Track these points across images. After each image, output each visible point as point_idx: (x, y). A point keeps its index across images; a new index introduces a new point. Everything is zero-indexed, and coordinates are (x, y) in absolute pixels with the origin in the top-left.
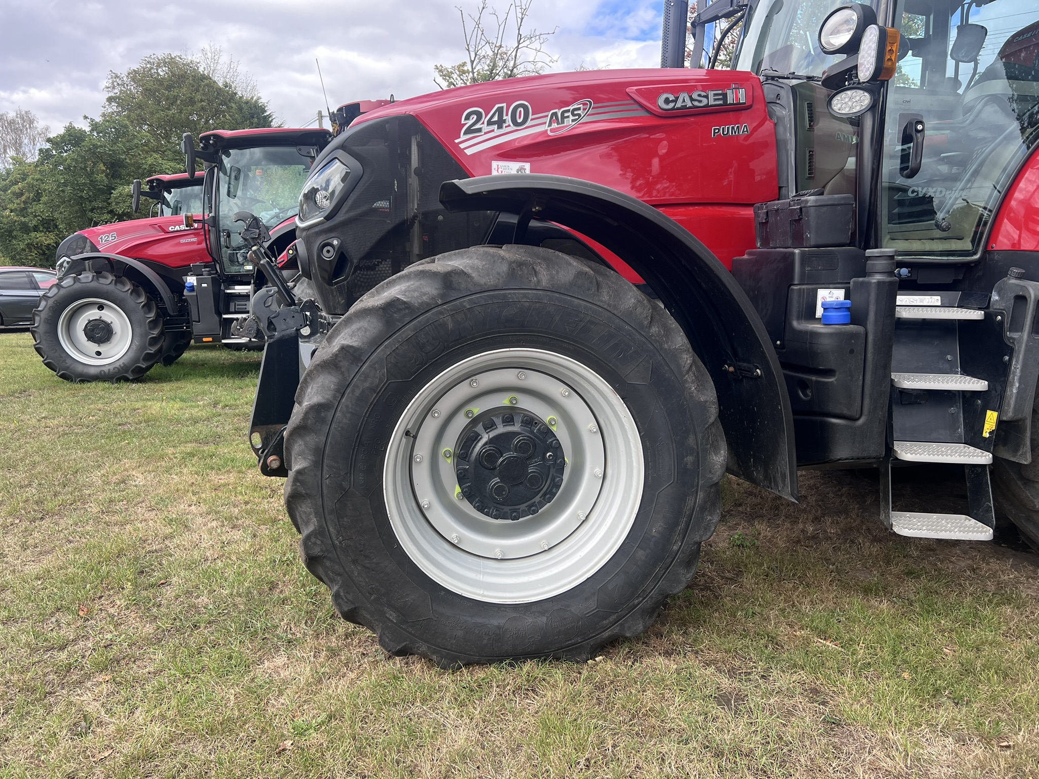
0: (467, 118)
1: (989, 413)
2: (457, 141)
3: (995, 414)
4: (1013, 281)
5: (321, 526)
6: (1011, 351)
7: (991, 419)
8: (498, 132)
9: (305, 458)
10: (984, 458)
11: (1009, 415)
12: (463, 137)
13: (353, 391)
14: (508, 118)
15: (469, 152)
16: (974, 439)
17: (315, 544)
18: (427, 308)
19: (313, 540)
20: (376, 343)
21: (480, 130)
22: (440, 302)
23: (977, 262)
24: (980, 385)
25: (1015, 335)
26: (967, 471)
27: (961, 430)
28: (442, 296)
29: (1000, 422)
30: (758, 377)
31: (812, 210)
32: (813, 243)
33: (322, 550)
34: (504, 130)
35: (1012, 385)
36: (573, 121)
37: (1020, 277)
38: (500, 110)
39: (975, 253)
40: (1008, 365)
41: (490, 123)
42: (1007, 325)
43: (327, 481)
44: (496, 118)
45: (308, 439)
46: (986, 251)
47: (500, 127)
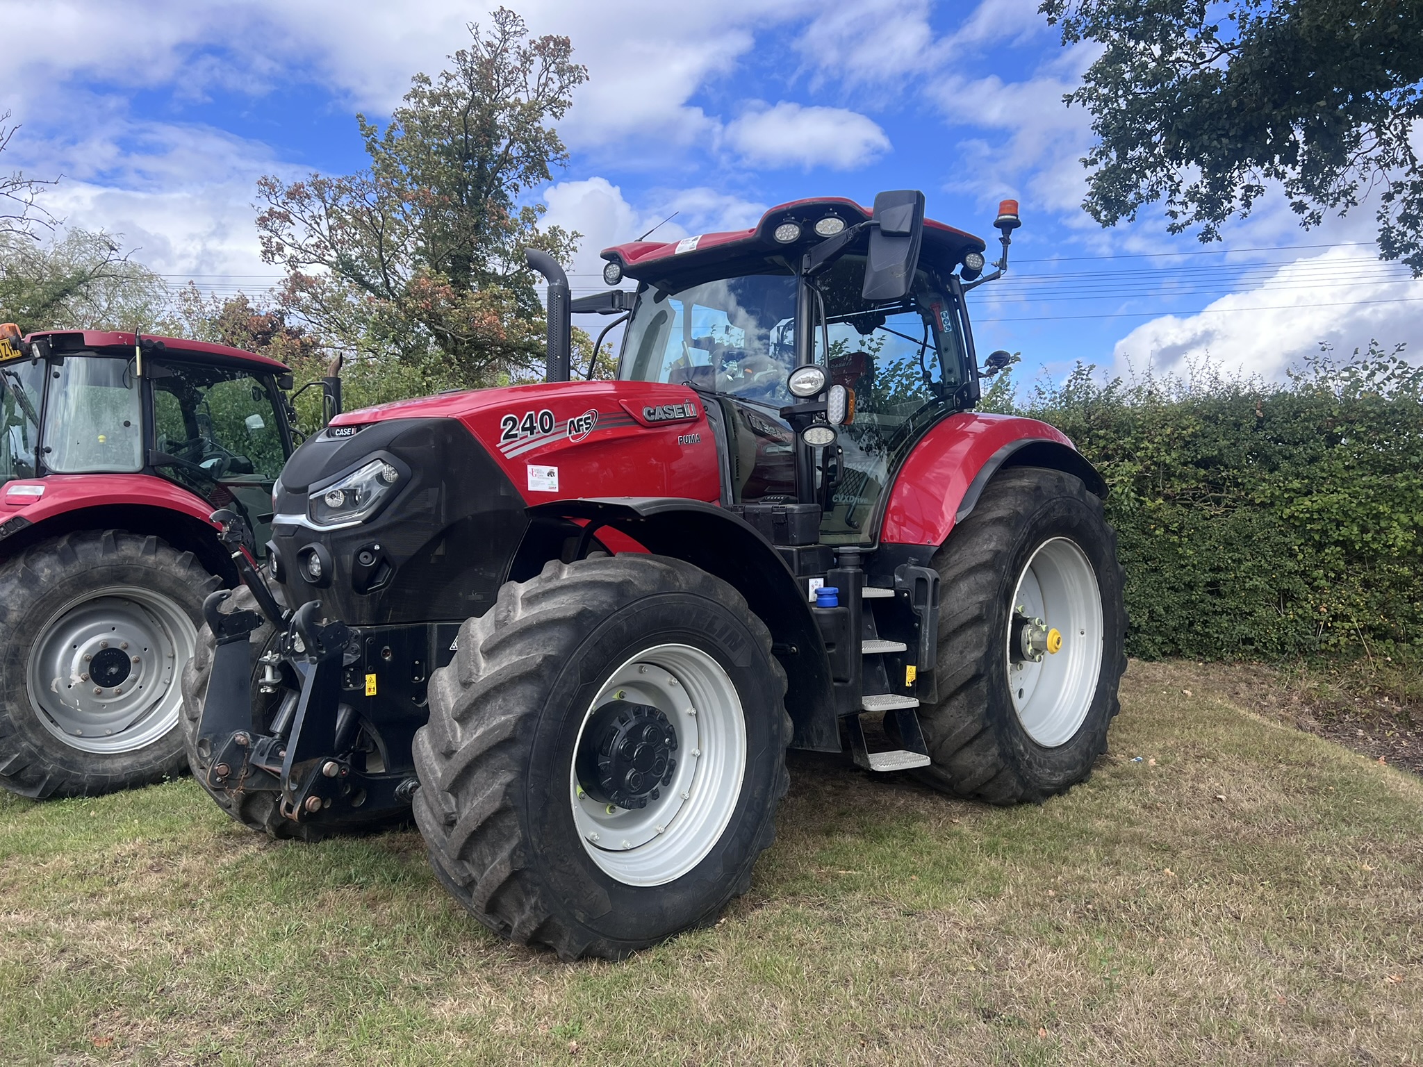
0: (505, 424)
1: (908, 667)
2: (498, 446)
3: (914, 668)
4: (912, 567)
5: (525, 838)
6: (919, 620)
7: (911, 673)
8: (531, 438)
9: (510, 771)
10: (913, 703)
11: (926, 667)
12: (503, 442)
13: (554, 698)
14: (537, 425)
15: (509, 456)
16: (898, 688)
17: (519, 856)
18: (606, 614)
19: (518, 853)
20: (569, 650)
21: (515, 436)
22: (616, 608)
23: (874, 552)
24: (901, 647)
25: (920, 607)
26: (896, 715)
27: (887, 684)
28: (617, 603)
29: (918, 674)
30: (794, 653)
31: (797, 517)
32: (798, 542)
33: (525, 863)
34: (535, 436)
35: (925, 644)
36: (587, 429)
37: (917, 564)
38: (530, 416)
39: (873, 545)
40: (918, 631)
41: (524, 429)
42: (912, 601)
43: (532, 790)
44: (528, 425)
45: (513, 751)
46: (880, 543)
47: (532, 433)
